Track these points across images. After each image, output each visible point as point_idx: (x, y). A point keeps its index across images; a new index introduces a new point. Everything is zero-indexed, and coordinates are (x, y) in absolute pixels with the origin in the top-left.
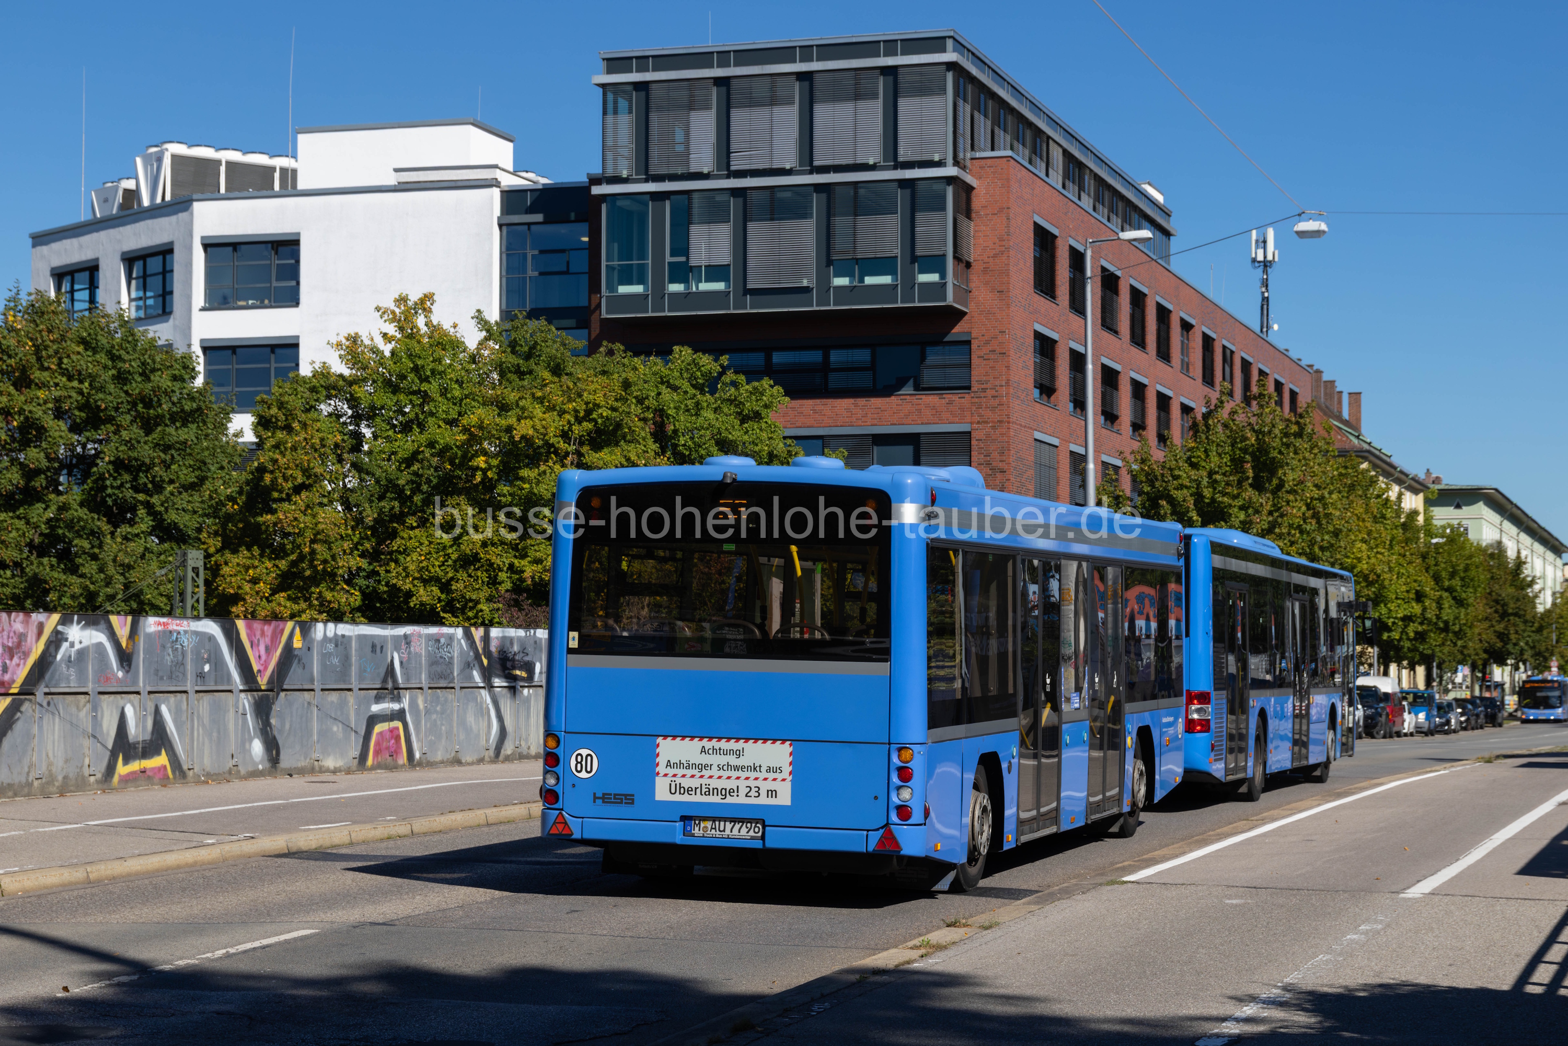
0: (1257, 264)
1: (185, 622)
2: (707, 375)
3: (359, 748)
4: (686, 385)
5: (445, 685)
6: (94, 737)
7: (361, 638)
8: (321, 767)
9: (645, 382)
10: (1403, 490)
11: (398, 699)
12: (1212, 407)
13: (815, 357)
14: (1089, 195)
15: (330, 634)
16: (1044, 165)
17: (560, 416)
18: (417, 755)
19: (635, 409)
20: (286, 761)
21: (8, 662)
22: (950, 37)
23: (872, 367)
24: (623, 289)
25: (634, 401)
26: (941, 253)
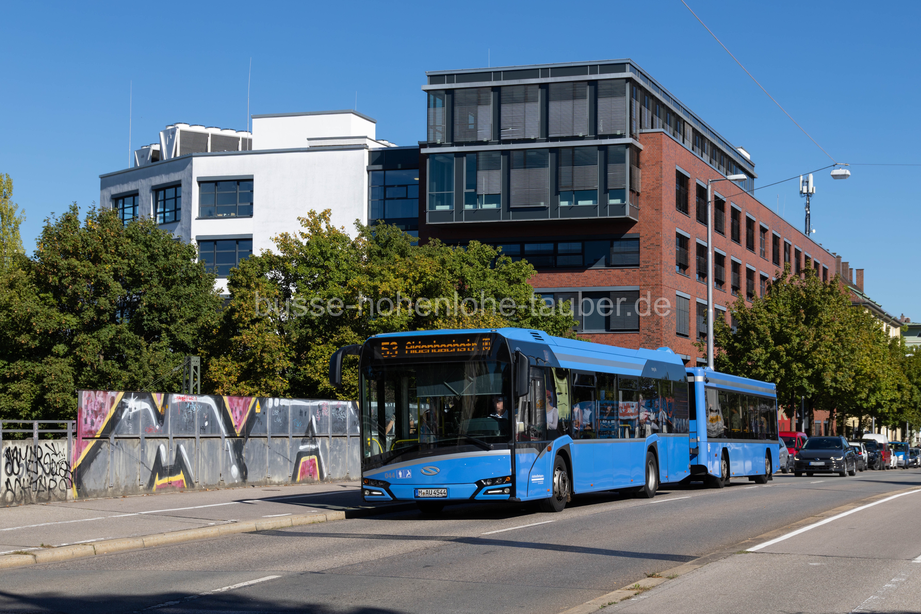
0: (803, 195)
1: (194, 397)
2: (489, 257)
3: (293, 471)
4: (477, 263)
5: (341, 435)
6: (143, 463)
7: (294, 407)
8: (270, 482)
9: (454, 261)
10: (888, 325)
11: (314, 443)
12: (780, 277)
13: (549, 247)
14: (707, 154)
15: (276, 405)
16: (681, 137)
17: (405, 280)
18: (325, 475)
19: (448, 276)
20: (251, 478)
21: (94, 419)
22: (628, 63)
23: (582, 253)
24: (439, 208)
25: (447, 271)
26: (623, 187)
